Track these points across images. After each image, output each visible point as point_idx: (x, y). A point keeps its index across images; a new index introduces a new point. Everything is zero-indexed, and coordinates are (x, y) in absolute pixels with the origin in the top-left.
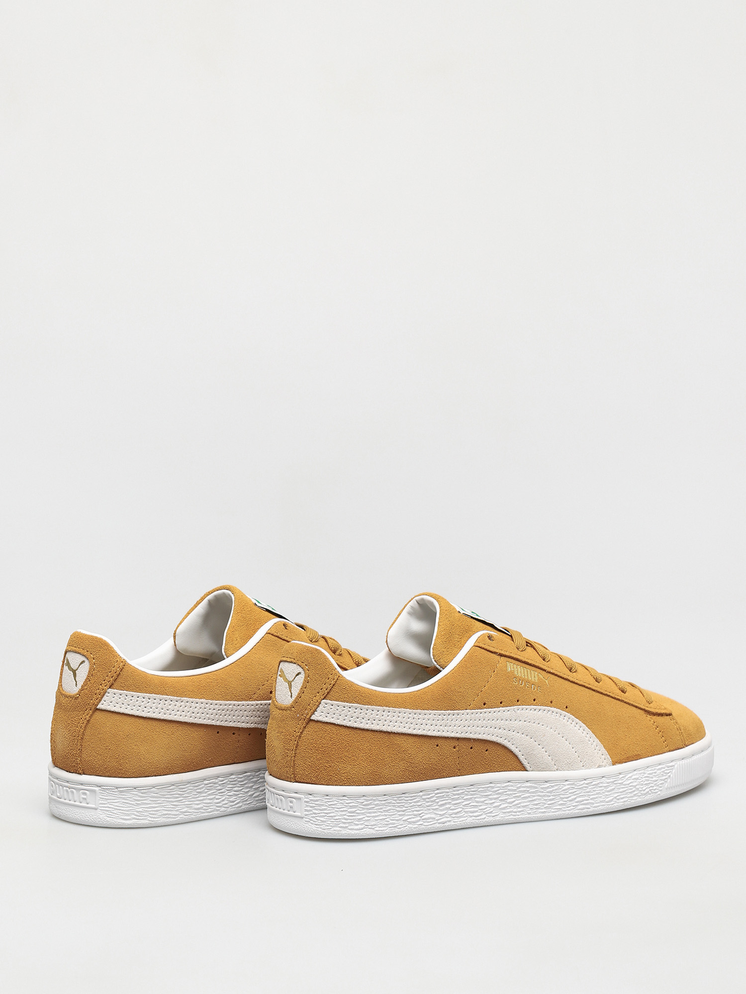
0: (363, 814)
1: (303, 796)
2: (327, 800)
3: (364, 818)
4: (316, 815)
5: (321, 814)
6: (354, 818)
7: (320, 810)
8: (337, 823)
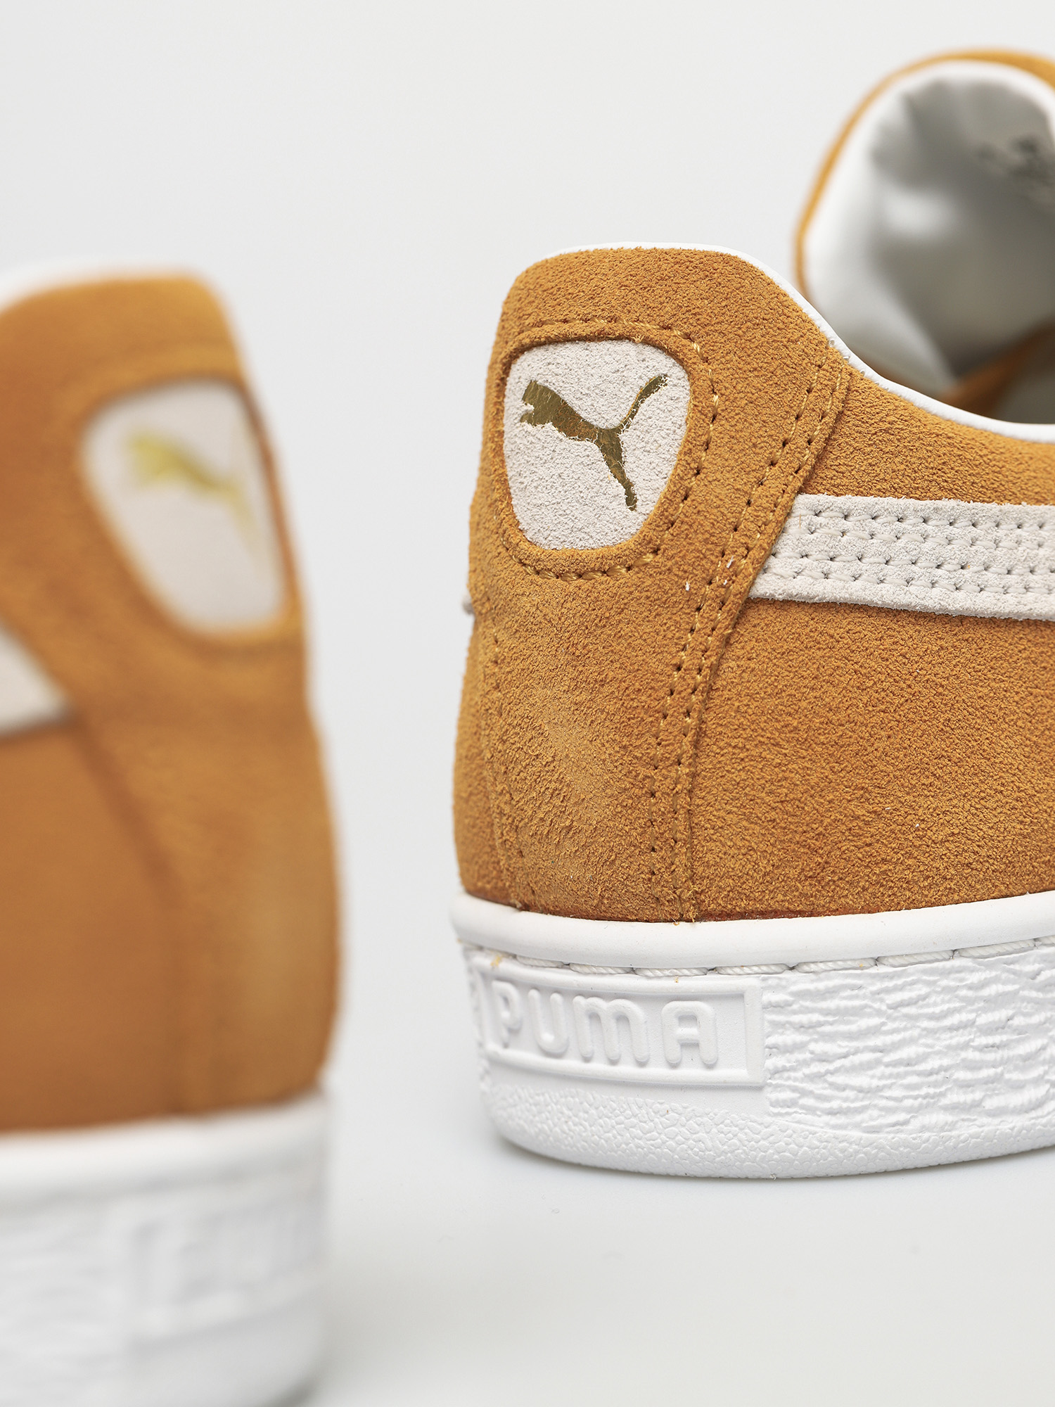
0: (1040, 1030)
1: (753, 982)
2: (878, 986)
3: (1043, 1048)
4: (831, 1067)
5: (857, 1058)
6: (1005, 1053)
7: (850, 1036)
8: (932, 1091)
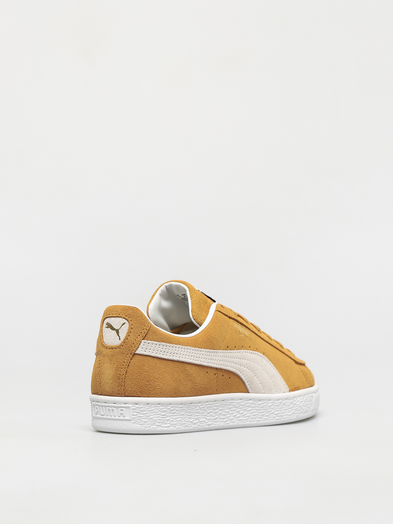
0: (170, 416)
1: (131, 405)
2: (148, 407)
3: (170, 419)
4: (141, 418)
5: (144, 417)
6: (165, 419)
7: (143, 414)
8: (154, 423)
